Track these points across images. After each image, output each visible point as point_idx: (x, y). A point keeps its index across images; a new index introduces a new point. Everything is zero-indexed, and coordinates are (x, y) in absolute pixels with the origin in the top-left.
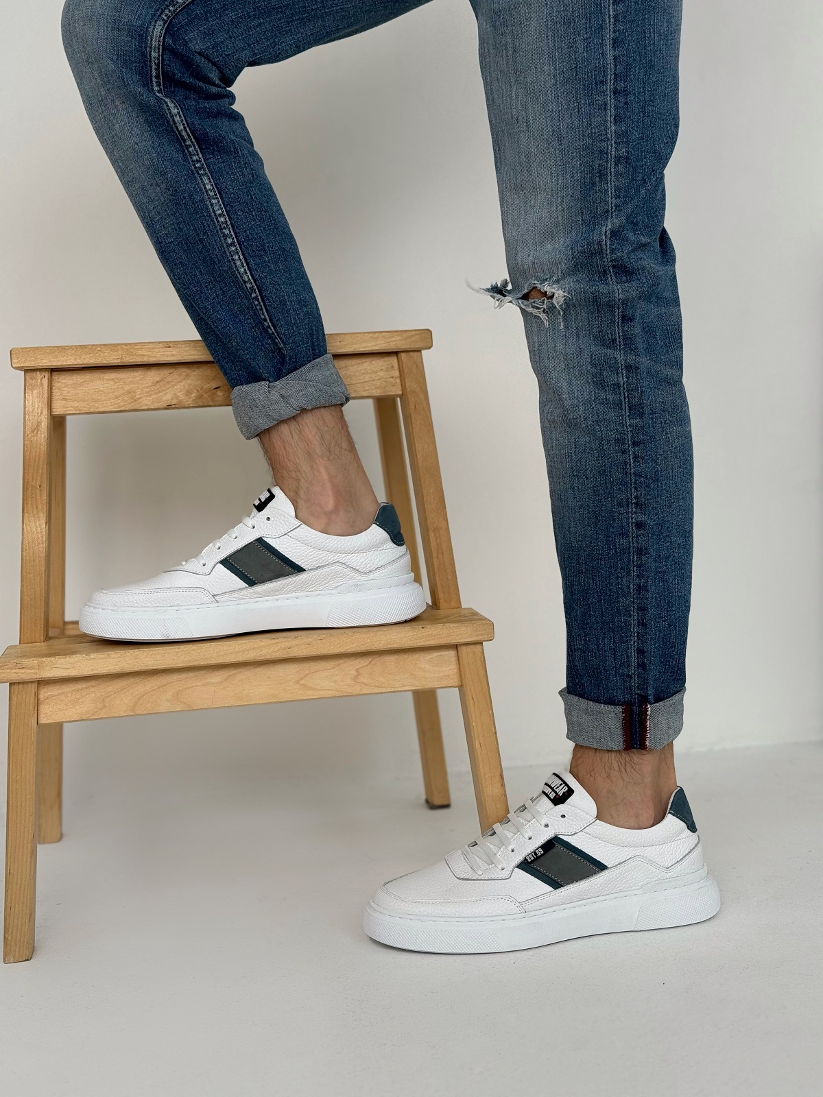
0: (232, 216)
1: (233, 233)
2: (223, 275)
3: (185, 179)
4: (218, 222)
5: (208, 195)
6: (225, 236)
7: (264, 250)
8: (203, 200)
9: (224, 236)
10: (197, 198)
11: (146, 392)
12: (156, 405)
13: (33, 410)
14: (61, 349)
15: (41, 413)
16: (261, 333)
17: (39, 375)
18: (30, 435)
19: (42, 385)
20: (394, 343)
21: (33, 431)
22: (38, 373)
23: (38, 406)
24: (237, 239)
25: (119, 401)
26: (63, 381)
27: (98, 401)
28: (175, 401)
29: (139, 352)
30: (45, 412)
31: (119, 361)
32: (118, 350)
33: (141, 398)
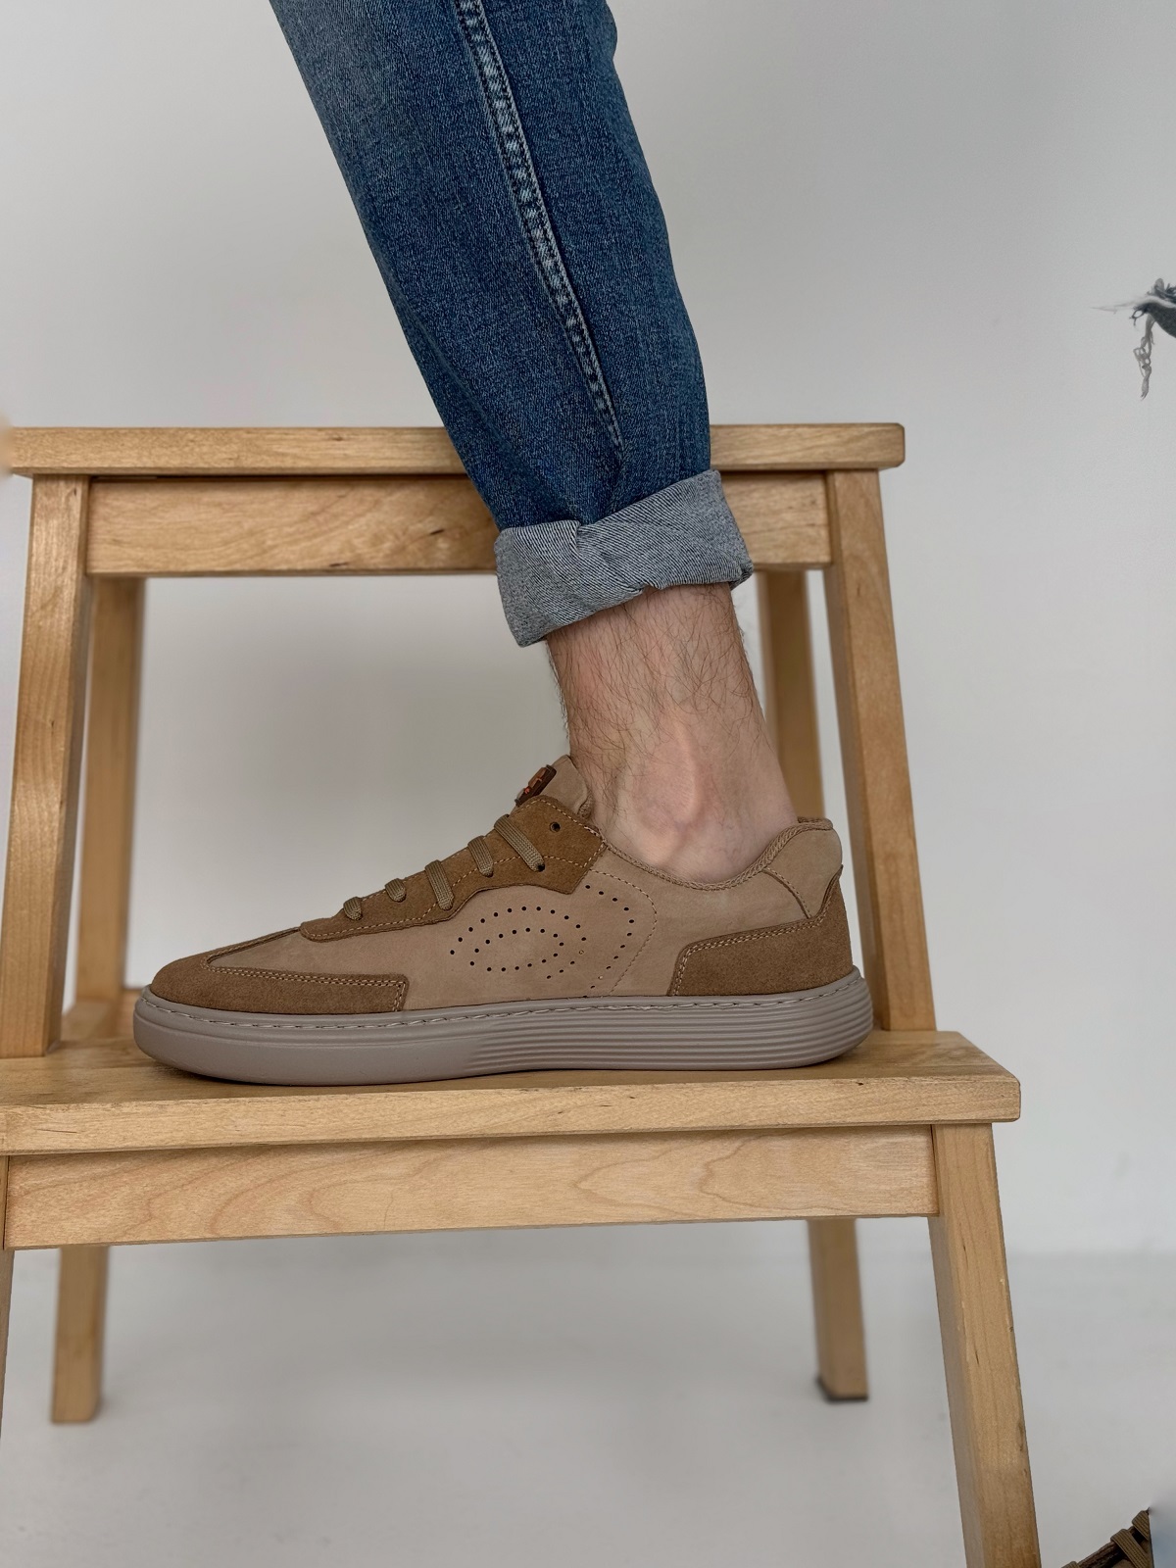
0: (536, 140)
1: (534, 179)
2: (504, 273)
3: (439, 52)
4: (504, 152)
5: (486, 89)
6: (518, 185)
7: (601, 222)
8: (474, 102)
9: (514, 184)
10: (463, 97)
11: (290, 535)
12: (308, 564)
13: (47, 563)
14: (112, 435)
15: (64, 568)
16: (575, 411)
17: (63, 488)
18: (38, 615)
19: (68, 509)
20: (821, 450)
21: (43, 607)
22: (62, 484)
23: (59, 554)
24: (543, 193)
25: (229, 552)
26: (116, 503)
27: (186, 548)
28: (347, 557)
29: (275, 448)
30: (73, 567)
31: (232, 464)
32: (231, 440)
33: (275, 546)
